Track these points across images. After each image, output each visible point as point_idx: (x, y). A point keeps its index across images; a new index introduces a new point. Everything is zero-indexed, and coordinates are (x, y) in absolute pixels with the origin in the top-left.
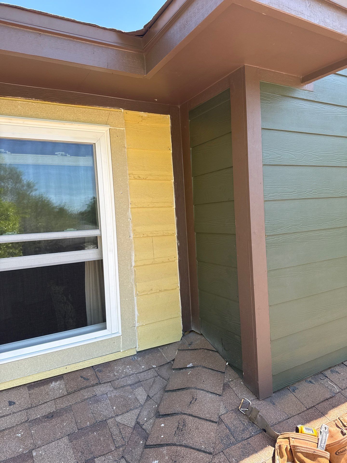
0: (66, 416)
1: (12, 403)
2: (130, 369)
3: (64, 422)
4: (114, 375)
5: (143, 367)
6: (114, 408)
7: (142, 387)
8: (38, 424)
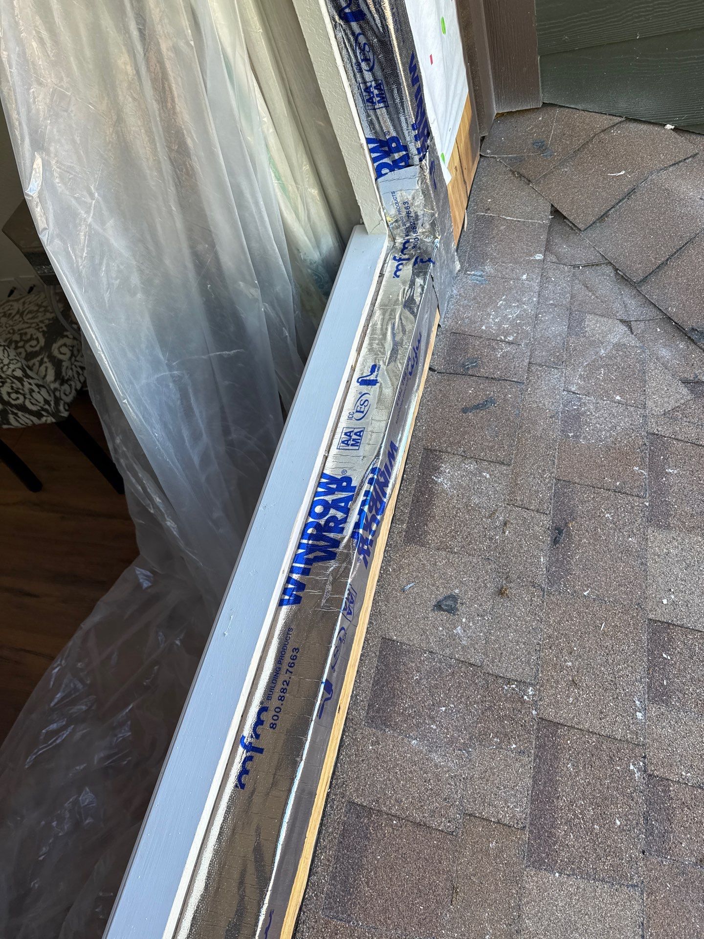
0: (582, 502)
1: (449, 603)
2: (514, 304)
3: (600, 516)
4: (510, 343)
5: (524, 277)
6: (618, 398)
7: (589, 317)
8: (568, 572)
